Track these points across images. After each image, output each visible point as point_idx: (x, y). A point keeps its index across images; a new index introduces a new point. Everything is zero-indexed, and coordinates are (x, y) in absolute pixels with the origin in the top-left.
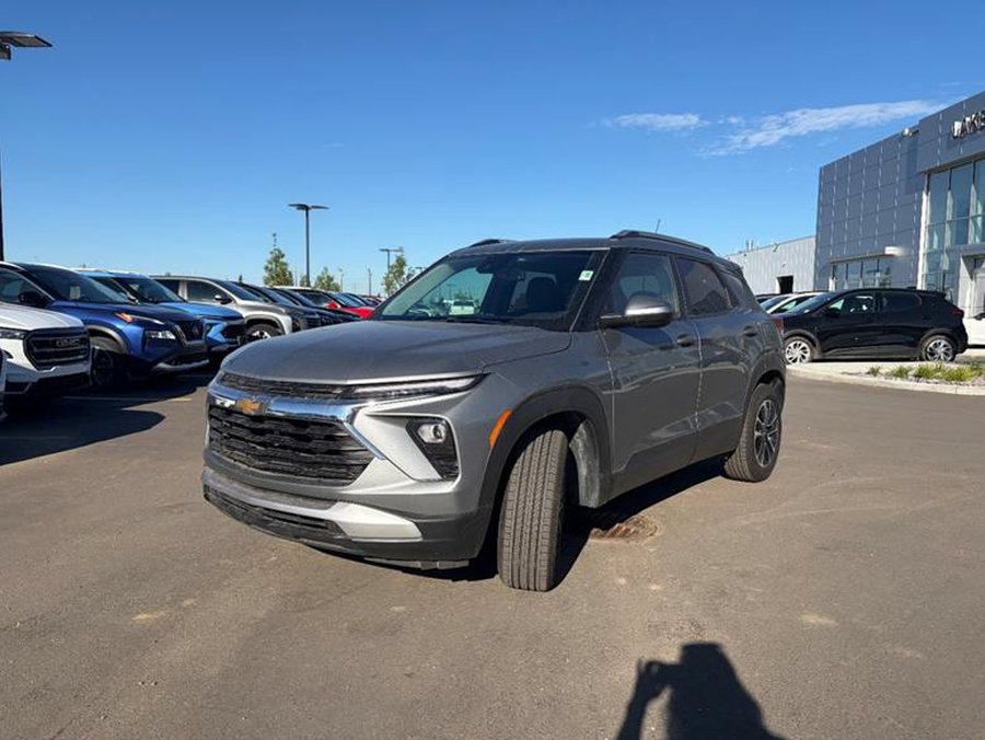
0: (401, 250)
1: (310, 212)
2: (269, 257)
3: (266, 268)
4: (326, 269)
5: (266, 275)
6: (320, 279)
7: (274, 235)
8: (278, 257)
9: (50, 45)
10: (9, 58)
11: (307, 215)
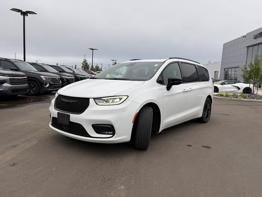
0: (116, 60)
1: (93, 50)
2: (83, 61)
3: (82, 64)
4: (97, 64)
5: (82, 65)
6: (96, 67)
7: (85, 56)
8: (85, 61)
9: (36, 14)
10: (27, 16)
11: (93, 51)
